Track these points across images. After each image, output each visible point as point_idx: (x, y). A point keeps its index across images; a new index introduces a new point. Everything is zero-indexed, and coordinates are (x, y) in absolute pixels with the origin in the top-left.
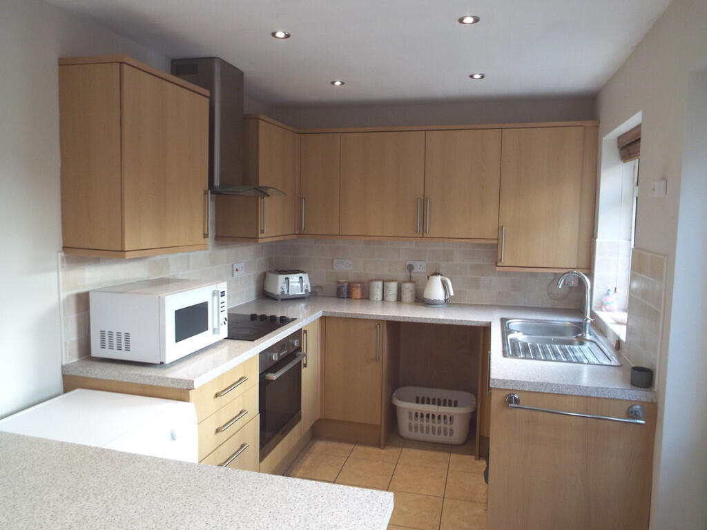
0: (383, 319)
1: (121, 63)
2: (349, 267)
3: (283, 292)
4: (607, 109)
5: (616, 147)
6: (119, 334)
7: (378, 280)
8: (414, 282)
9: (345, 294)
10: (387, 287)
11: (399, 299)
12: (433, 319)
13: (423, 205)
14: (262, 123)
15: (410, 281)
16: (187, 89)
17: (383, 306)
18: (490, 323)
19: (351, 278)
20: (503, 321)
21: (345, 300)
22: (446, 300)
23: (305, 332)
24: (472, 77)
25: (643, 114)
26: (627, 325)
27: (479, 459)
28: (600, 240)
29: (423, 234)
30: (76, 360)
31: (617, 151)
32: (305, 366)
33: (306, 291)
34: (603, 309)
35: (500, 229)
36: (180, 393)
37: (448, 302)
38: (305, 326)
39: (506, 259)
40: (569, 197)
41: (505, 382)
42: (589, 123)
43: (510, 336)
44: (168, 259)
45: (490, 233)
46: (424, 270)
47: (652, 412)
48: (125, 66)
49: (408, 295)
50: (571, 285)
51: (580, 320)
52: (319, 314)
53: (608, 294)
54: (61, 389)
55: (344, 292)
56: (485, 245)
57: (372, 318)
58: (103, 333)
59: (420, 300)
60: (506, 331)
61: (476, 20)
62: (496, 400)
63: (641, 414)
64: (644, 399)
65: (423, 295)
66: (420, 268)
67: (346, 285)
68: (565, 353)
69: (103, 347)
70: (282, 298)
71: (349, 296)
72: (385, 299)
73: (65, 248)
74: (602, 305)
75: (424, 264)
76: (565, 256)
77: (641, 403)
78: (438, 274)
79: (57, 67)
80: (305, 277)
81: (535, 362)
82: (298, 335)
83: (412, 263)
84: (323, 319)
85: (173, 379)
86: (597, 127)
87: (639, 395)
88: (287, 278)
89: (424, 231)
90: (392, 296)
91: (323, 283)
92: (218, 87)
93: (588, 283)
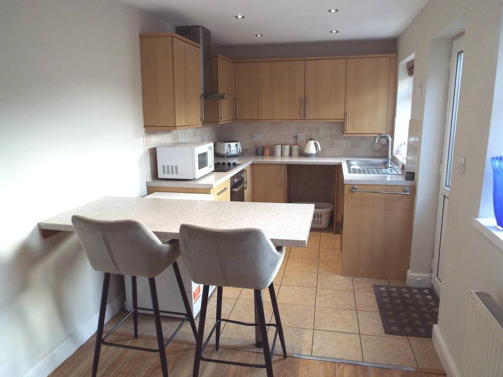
0: (285, 163)
1: (172, 37)
2: (262, 138)
3: (228, 153)
4: (402, 47)
5: (406, 67)
6: (172, 166)
7: (279, 144)
8: (298, 145)
9: (260, 153)
10: (284, 148)
11: (291, 154)
12: (312, 162)
13: (304, 101)
14: (219, 59)
15: (296, 144)
16: (193, 45)
17: (282, 158)
18: (341, 163)
19: (263, 144)
20: (348, 162)
21: (261, 156)
22: (317, 153)
23: (246, 171)
24: (331, 32)
25: (415, 54)
26: (406, 159)
27: (335, 234)
28: (397, 119)
29: (305, 118)
30: (151, 180)
31: (406, 70)
32: (246, 188)
33: (240, 152)
34: (399, 153)
35: (345, 113)
36: (207, 190)
37: (318, 155)
38: (246, 168)
39: (349, 130)
40: (382, 95)
41: (351, 181)
42: (392, 55)
43: (352, 167)
44: (178, 133)
45: (340, 116)
46: (304, 138)
47: (413, 189)
48: (174, 38)
49: (295, 152)
50: (383, 143)
51: (386, 160)
52: (250, 162)
53: (401, 146)
54: (146, 193)
55: (259, 151)
56: (337, 123)
57: (279, 163)
58: (164, 166)
59: (302, 154)
60: (349, 165)
61: (337, 11)
63: (409, 190)
64: (410, 185)
65: (304, 151)
66: (302, 137)
67: (261, 148)
68: (378, 171)
69: (164, 173)
70: (227, 155)
71: (263, 154)
72: (283, 155)
73: (145, 126)
74: (398, 151)
75: (304, 134)
76: (380, 128)
77: (408, 186)
78: (313, 140)
79: (139, 39)
80: (239, 144)
81: (364, 174)
82: (242, 171)
83: (297, 134)
84: (252, 165)
85: (202, 184)
86: (397, 57)
87: (409, 183)
88: (229, 145)
89: (305, 116)
90: (287, 153)
91: (246, 148)
92: (201, 41)
93: (390, 139)
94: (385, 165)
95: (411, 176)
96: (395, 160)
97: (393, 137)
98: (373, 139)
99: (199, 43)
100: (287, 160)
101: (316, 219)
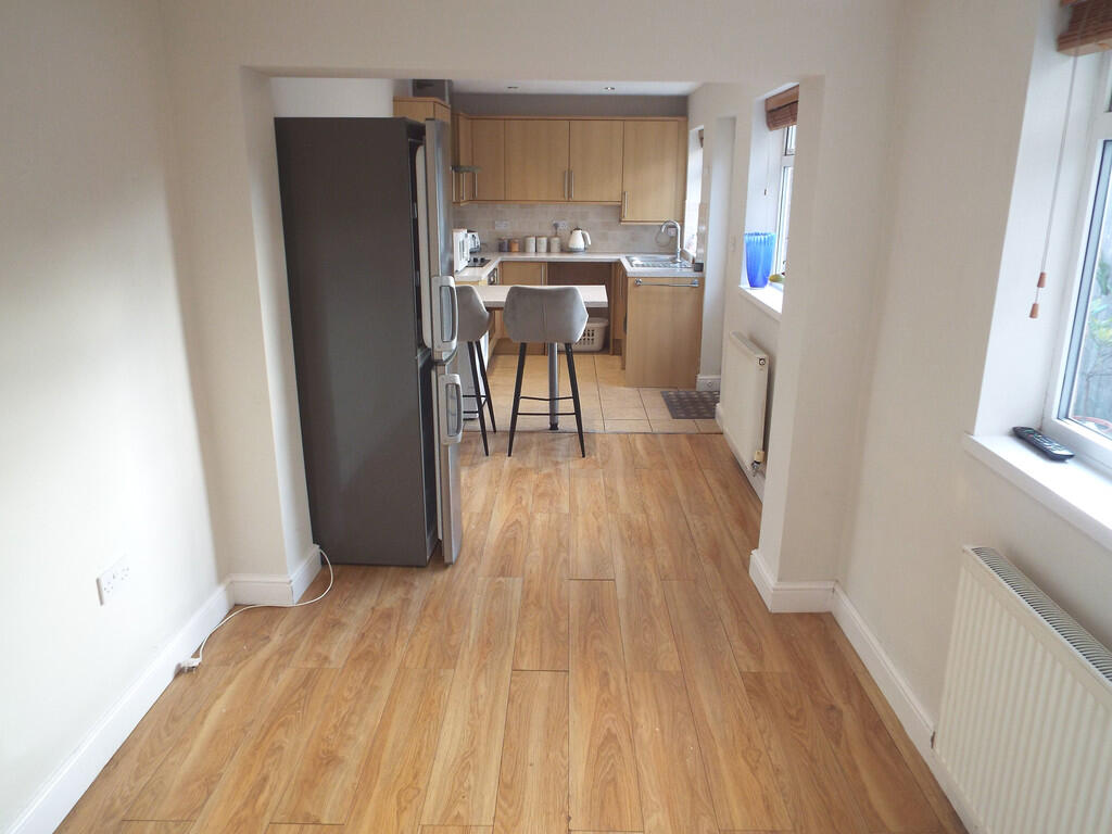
1: (435, 102)
2: (507, 227)
4: (695, 109)
5: (698, 137)
7: (532, 237)
8: (560, 237)
9: (506, 249)
10: (539, 242)
11: (549, 250)
13: (569, 176)
15: (556, 236)
18: (621, 259)
19: (509, 235)
20: (628, 258)
21: (508, 253)
22: (585, 248)
24: (606, 88)
26: (696, 251)
29: (569, 199)
31: (698, 140)
33: (478, 246)
34: (688, 245)
35: (623, 194)
37: (587, 250)
38: (497, 266)
39: (628, 216)
40: (669, 169)
41: (635, 273)
42: (681, 119)
43: (633, 262)
45: (616, 196)
46: (567, 228)
47: (702, 281)
49: (555, 247)
50: (670, 234)
51: (675, 256)
52: (499, 259)
55: (505, 247)
56: (611, 206)
57: (537, 260)
59: (565, 249)
60: (630, 260)
62: (630, 282)
63: (698, 282)
64: (699, 276)
65: (567, 244)
66: (564, 226)
67: (505, 242)
68: (665, 266)
71: (510, 250)
72: (538, 249)
74: (687, 243)
75: (566, 222)
76: (666, 214)
77: (697, 278)
78: (579, 229)
79: (392, 103)
80: (476, 235)
81: (650, 268)
82: (495, 269)
83: (557, 222)
84: (501, 263)
86: (687, 121)
87: (697, 274)
89: (570, 196)
90: (543, 248)
91: (486, 241)
92: (447, 98)
93: (679, 227)
94: (674, 261)
95: (699, 267)
96: (684, 254)
97: (682, 226)
98: (658, 229)
99: (444, 100)
100: (543, 256)
101: (586, 337)
